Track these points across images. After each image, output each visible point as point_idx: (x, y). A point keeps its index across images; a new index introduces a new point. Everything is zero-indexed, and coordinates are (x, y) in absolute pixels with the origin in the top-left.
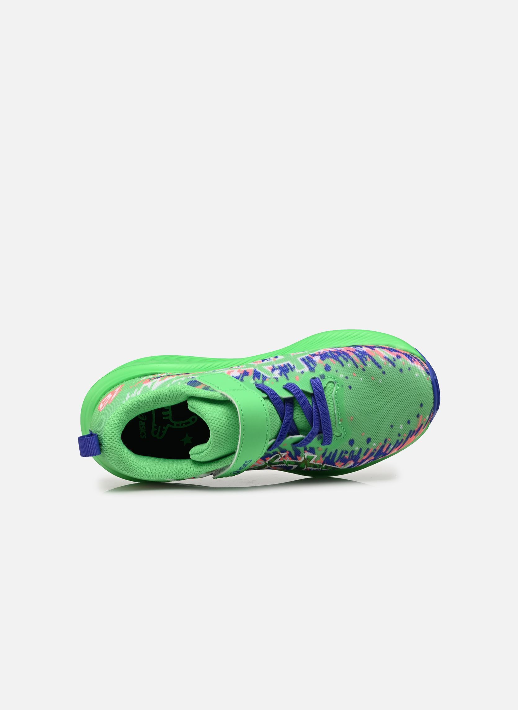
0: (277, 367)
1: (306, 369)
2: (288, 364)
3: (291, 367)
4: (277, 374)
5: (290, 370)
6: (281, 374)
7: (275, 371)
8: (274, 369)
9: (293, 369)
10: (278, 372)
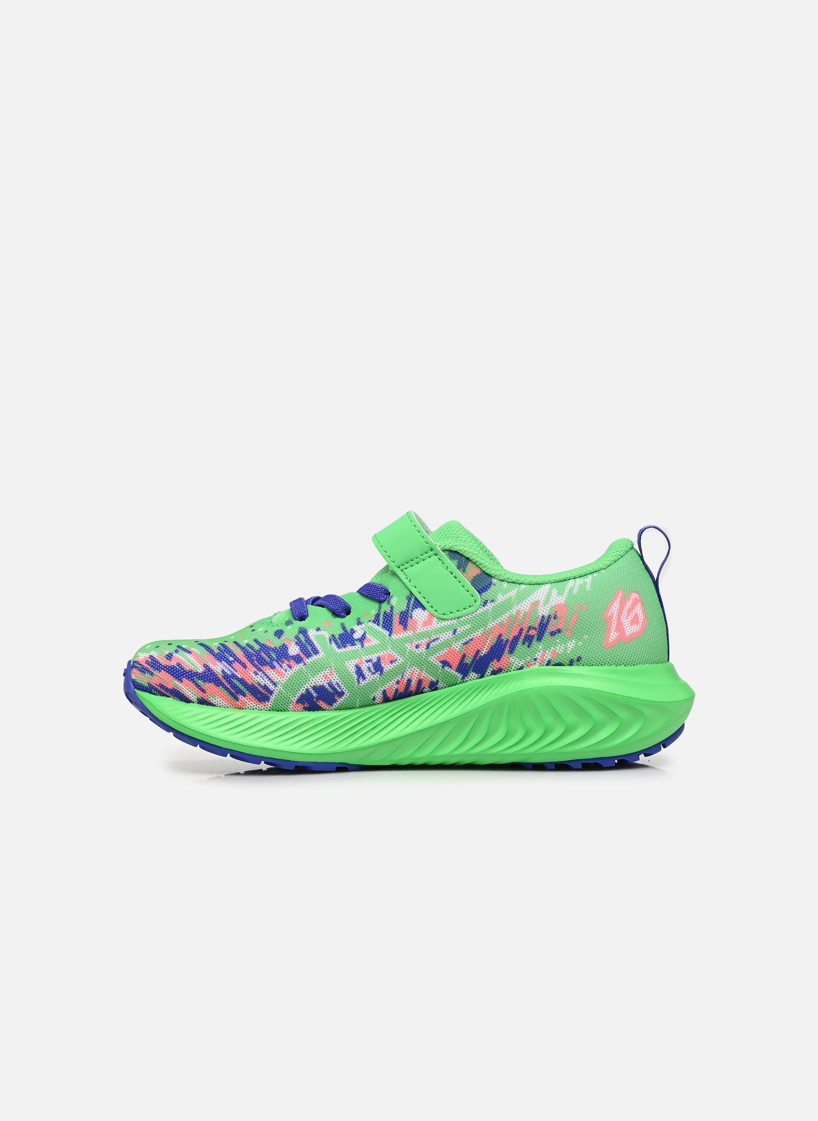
0: (356, 642)
1: (312, 633)
2: (339, 647)
3: (336, 642)
4: (358, 630)
5: (337, 637)
6: (353, 631)
7: (360, 636)
8: (363, 639)
9: (333, 638)
10: (356, 636)
